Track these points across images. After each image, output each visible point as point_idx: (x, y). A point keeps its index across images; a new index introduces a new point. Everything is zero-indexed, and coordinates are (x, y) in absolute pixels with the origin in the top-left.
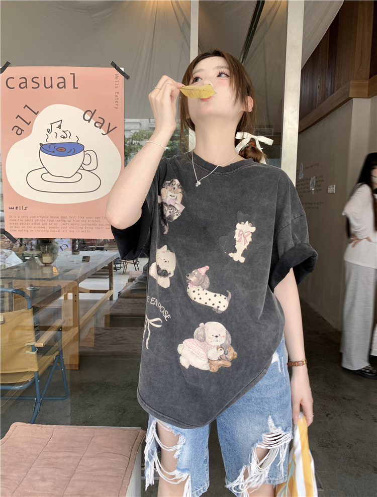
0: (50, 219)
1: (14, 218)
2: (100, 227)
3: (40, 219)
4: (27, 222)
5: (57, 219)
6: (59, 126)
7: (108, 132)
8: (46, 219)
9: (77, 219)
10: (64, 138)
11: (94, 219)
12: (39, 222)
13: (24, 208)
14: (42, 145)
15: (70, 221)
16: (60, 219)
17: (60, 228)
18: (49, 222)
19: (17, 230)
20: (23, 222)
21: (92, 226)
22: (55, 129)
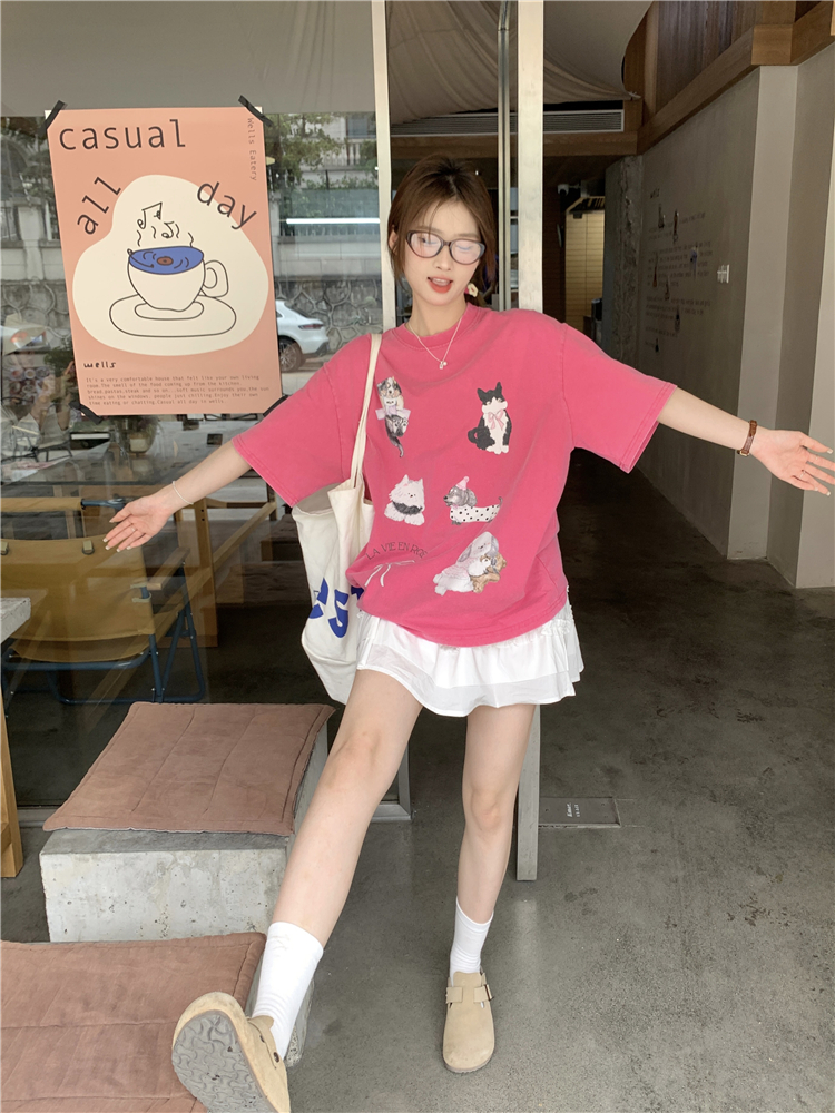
0: (154, 381)
1: (94, 383)
2: (240, 392)
3: (137, 382)
4: (117, 389)
5: (167, 382)
6: (159, 215)
7: (243, 223)
8: (148, 383)
9: (200, 380)
10: (168, 237)
11: (228, 380)
12: (137, 387)
13: (110, 365)
14: (131, 253)
15: (189, 385)
16: (171, 381)
17: (173, 397)
18: (153, 388)
19: (102, 401)
20: (112, 388)
21: (226, 392)
22: (151, 220)
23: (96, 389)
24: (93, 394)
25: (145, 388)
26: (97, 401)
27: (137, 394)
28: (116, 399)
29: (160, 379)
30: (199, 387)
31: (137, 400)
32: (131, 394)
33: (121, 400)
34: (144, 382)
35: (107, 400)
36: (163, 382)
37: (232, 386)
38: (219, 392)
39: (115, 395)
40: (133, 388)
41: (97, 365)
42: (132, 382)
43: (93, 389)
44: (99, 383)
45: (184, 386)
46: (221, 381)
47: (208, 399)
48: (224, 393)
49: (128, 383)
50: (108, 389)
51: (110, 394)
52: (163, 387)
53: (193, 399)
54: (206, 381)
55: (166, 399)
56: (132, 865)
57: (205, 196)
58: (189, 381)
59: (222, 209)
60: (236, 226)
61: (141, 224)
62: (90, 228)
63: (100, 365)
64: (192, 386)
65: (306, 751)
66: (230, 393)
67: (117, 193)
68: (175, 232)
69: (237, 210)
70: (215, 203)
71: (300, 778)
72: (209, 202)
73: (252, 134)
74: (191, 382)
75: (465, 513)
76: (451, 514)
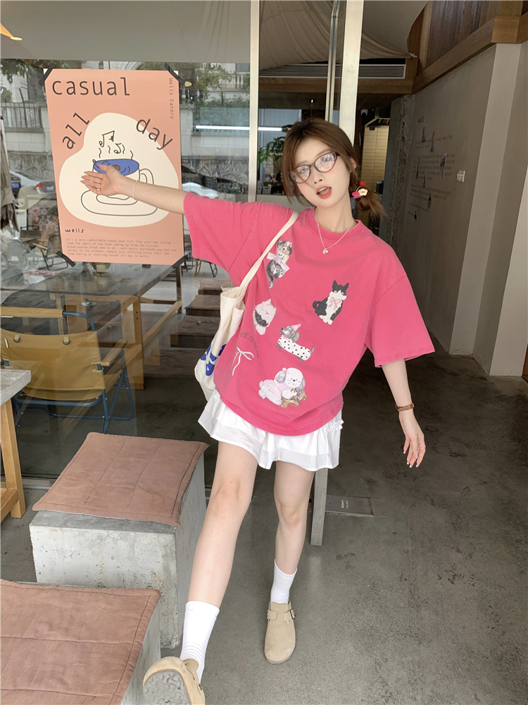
0: (107, 242)
1: (71, 241)
2: (159, 252)
3: (97, 242)
4: (85, 246)
5: (115, 243)
6: (112, 138)
7: (164, 146)
8: (103, 243)
9: (135, 243)
10: (117, 153)
11: (152, 244)
12: (97, 245)
13: (81, 231)
14: (95, 162)
15: (128, 245)
16: (117, 243)
17: (118, 252)
18: (106, 246)
19: (75, 253)
20: (81, 245)
21: (150, 251)
22: (108, 142)
23: (72, 245)
24: (70, 248)
25: (101, 246)
26: (73, 252)
27: (96, 249)
28: (84, 252)
29: (110, 241)
30: (134, 247)
31: (97, 253)
32: (93, 249)
33: (87, 253)
34: (101, 243)
35: (79, 252)
36: (112, 243)
37: (154, 248)
38: (146, 251)
39: (84, 249)
40: (94, 246)
41: (73, 230)
42: (94, 242)
43: (71, 245)
44: (74, 242)
45: (125, 246)
46: (148, 244)
47: (139, 255)
48: (149, 251)
49: (92, 242)
50: (79, 246)
51: (81, 249)
52: (113, 246)
53: (130, 254)
54: (138, 244)
55: (114, 254)
56: (83, 535)
57: (141, 127)
58: (128, 243)
59: (151, 136)
60: (160, 147)
61: (102, 144)
62: (70, 145)
63: (75, 231)
64: (130, 246)
65: (189, 472)
66: (153, 252)
67: (87, 124)
68: (122, 150)
69: (161, 137)
70: (147, 133)
71: (184, 489)
72: (143, 132)
73: (171, 88)
74: (130, 244)
75: (287, 343)
76: (280, 340)
